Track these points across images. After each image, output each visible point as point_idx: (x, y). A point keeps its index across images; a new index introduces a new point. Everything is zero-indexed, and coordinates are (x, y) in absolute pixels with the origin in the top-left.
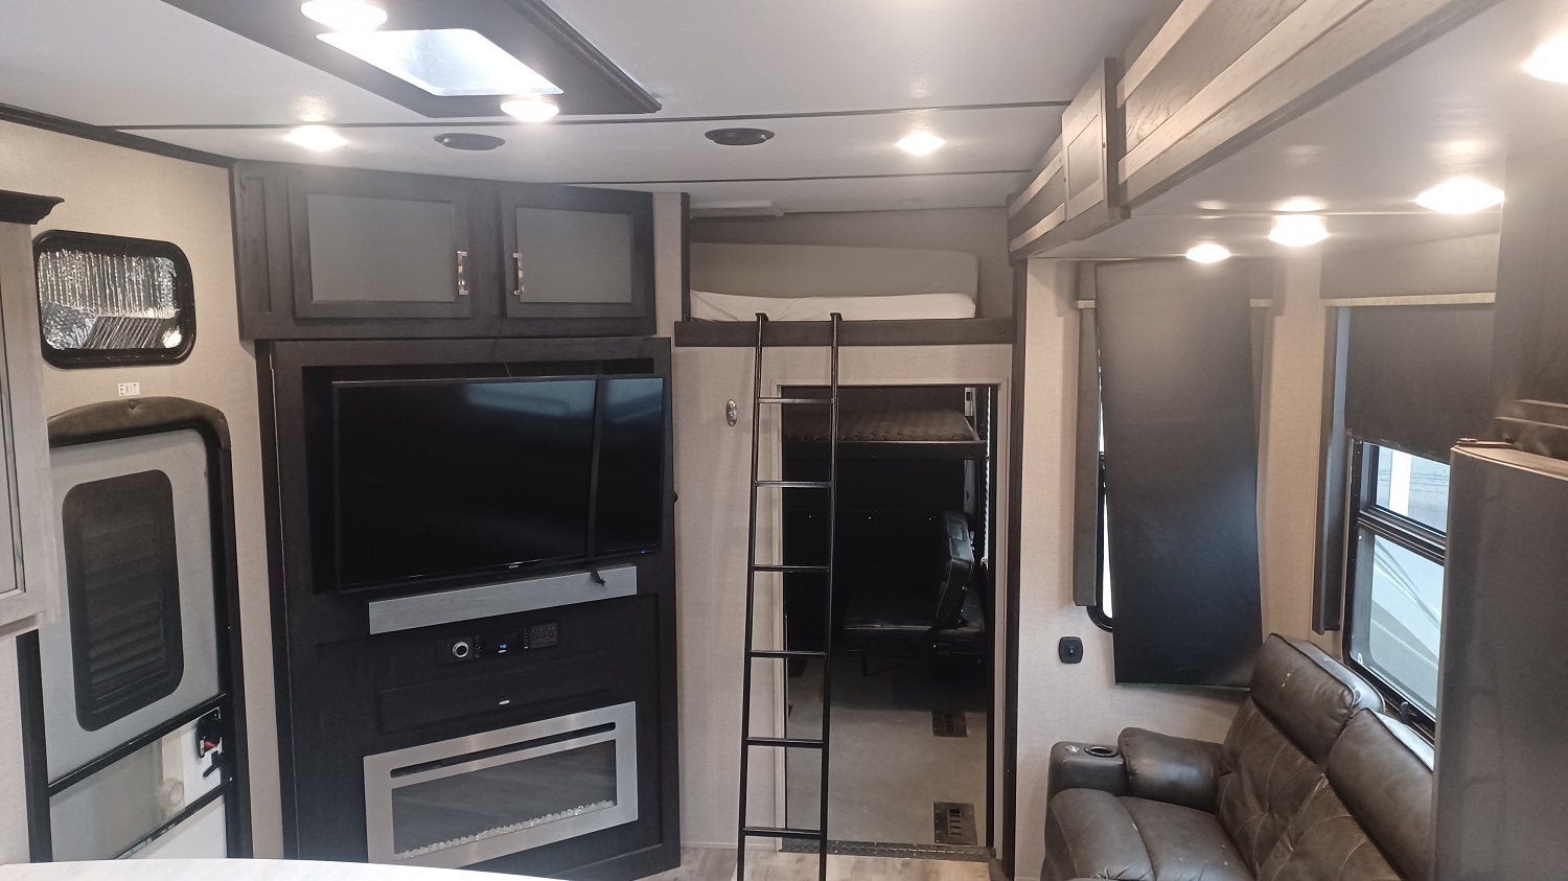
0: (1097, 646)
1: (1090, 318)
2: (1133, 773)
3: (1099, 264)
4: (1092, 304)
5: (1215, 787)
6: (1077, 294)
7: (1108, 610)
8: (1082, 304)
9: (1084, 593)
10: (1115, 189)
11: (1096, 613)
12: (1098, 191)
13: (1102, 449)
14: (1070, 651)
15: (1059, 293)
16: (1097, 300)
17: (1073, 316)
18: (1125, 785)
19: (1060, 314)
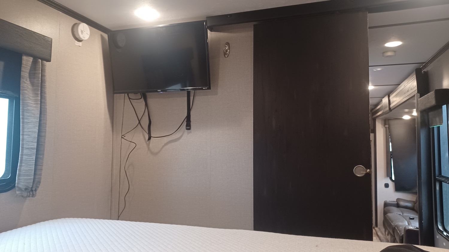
0: (391, 185)
1: (388, 129)
2: (399, 204)
3: (389, 120)
4: (388, 126)
5: (414, 206)
6: (385, 124)
7: (393, 178)
8: (386, 126)
9: (389, 175)
10: (390, 108)
11: (391, 178)
12: (388, 109)
13: (391, 150)
14: (387, 186)
15: (382, 124)
16: (389, 126)
17: (385, 128)
18: (398, 206)
19: (382, 128)
